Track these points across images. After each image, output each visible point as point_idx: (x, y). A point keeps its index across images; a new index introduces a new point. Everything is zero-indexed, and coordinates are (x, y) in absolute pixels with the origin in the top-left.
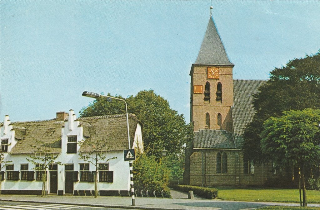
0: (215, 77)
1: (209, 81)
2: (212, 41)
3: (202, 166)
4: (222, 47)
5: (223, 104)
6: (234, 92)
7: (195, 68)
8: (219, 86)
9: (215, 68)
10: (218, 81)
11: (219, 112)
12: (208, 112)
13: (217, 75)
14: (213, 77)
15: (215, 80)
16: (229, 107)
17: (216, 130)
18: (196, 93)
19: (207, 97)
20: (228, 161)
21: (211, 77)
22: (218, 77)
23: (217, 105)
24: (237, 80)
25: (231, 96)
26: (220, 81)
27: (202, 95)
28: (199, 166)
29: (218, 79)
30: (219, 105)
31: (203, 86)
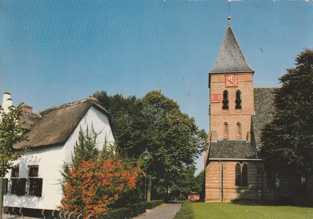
0: (234, 85)
1: (227, 89)
2: (230, 49)
3: (219, 178)
4: (241, 55)
5: (243, 113)
6: (255, 100)
7: (212, 77)
8: (238, 94)
9: (233, 75)
10: (237, 89)
11: (238, 121)
12: (227, 121)
13: (235, 83)
14: (232, 85)
15: (234, 88)
16: (249, 115)
17: (236, 140)
18: (214, 102)
19: (225, 106)
20: (248, 173)
21: (229, 85)
22: (237, 85)
23: (237, 114)
24: (259, 89)
25: (251, 104)
26: (239, 89)
27: (220, 104)
28: (215, 178)
29: (237, 87)
30: (238, 114)
31: (221, 94)
